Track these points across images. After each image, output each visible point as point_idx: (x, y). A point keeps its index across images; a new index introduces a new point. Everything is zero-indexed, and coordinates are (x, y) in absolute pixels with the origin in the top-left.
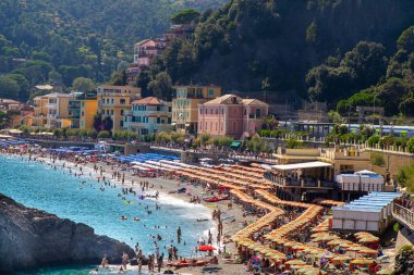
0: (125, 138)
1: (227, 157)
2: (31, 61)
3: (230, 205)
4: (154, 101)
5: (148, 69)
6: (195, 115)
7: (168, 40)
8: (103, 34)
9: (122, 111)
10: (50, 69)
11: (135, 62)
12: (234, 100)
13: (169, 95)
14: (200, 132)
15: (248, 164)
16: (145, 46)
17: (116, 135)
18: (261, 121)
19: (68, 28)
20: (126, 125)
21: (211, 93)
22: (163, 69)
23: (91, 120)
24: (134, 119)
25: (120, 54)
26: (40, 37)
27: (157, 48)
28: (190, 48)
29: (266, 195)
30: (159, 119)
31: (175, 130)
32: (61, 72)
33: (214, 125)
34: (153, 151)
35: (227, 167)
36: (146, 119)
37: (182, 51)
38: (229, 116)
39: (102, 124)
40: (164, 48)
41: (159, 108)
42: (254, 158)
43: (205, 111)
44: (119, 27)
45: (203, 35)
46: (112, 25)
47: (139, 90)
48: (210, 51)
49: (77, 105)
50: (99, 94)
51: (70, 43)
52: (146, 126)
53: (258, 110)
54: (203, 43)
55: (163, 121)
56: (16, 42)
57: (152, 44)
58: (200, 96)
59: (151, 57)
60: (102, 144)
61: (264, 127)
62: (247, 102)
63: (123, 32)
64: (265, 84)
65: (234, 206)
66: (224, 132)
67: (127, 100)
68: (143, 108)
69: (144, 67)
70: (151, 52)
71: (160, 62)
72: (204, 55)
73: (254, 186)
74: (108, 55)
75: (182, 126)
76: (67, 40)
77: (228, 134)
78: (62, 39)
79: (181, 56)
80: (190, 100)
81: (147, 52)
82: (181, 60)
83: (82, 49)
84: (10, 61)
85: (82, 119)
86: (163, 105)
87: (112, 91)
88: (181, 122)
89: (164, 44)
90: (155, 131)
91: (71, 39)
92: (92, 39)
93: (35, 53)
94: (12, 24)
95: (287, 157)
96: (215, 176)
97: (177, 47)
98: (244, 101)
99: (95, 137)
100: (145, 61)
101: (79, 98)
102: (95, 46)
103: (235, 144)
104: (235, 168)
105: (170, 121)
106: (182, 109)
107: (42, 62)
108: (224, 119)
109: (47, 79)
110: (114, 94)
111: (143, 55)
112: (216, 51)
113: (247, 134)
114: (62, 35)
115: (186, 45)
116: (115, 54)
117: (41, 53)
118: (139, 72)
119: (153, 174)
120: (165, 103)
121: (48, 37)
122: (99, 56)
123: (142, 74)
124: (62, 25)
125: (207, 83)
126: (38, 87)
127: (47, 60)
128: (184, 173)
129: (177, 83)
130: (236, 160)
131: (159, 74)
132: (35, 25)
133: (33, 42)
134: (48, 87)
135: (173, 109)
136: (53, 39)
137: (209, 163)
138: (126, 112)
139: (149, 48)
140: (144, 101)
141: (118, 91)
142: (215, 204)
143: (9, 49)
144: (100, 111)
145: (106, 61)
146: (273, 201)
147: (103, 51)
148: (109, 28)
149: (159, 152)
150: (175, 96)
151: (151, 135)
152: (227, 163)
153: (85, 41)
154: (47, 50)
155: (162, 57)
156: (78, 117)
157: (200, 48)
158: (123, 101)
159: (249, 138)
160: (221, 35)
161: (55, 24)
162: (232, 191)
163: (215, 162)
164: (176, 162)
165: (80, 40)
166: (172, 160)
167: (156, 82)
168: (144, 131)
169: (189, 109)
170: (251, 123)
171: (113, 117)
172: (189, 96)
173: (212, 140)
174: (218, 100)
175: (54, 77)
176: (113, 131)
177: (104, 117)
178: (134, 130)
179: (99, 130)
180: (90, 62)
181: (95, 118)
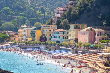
0: (51, 45)
1: (88, 51)
2: (19, 17)
3: (86, 69)
4: (62, 30)
5: (60, 18)
6: (77, 35)
7: (67, 7)
8: (46, 6)
9: (50, 34)
10: (26, 20)
11: (56, 16)
12: (92, 29)
13: (67, 28)
14: (79, 41)
15: (96, 53)
16: (59, 10)
17: (48, 43)
18: (101, 37)
19: (33, 4)
20: (51, 39)
21: (83, 27)
22: (65, 18)
23: (39, 38)
24: (54, 37)
25: (52, 13)
26: (22, 8)
27: (64, 10)
28: (76, 10)
29: (100, 65)
30: (64, 37)
31: (69, 41)
32: (30, 20)
33: (84, 39)
34: (61, 49)
35: (88, 55)
36: (59, 37)
37: (73, 11)
38: (90, 35)
39: (43, 39)
40: (66, 10)
41: (64, 33)
42: (98, 51)
43: (80, 33)
44: (52, 3)
45: (80, 5)
46: (49, 3)
47: (57, 26)
48: (83, 11)
49: (34, 32)
50: (42, 28)
51: (33, 10)
52: (59, 40)
53: (101, 33)
54: (81, 8)
55: (65, 38)
56: (14, 10)
57: (62, 9)
58: (79, 28)
59: (61, 14)
60: (43, 47)
61: (103, 39)
62: (96, 30)
63: (53, 5)
64: (104, 23)
65: (88, 69)
66: (87, 42)
67: (52, 30)
68: (58, 33)
69: (58, 18)
70: (61, 12)
71: (64, 16)
72: (81, 12)
73: (96, 61)
74: (48, 14)
75: (72, 39)
76: (32, 9)
77: (89, 42)
78: (30, 8)
79: (72, 13)
80: (75, 29)
81: (60, 12)
82: (72, 15)
83: (38, 12)
84: (11, 17)
85: (36, 38)
86: (65, 32)
87: (46, 27)
88: (72, 38)
89: (66, 9)
90: (62, 41)
91: (34, 8)
92: (42, 8)
93: (21, 13)
94: (12, 3)
95: (108, 50)
96: (82, 58)
97: (71, 10)
98: (95, 29)
99: (40, 44)
100: (59, 15)
101: (34, 30)
102: (43, 11)
103: (92, 46)
104: (91, 55)
105: (68, 38)
106: (72, 33)
107: (23, 17)
108: (87, 36)
109: (25, 23)
110: (47, 28)
111: (58, 13)
112: (85, 11)
113: (96, 42)
114: (31, 7)
115: (74, 9)
116: (50, 14)
117: (23, 13)
118: (57, 19)
119: (60, 57)
120: (66, 31)
121: (25, 8)
122: (44, 14)
123: (58, 20)
124: (31, 3)
125: (81, 23)
126: (21, 26)
127: (25, 16)
128: (71, 57)
129: (71, 23)
130: (91, 52)
131: (64, 20)
132: (20, 3)
133: (20, 10)
134: (25, 26)
135: (69, 33)
136: (27, 8)
137: (81, 53)
138: (52, 35)
139: (60, 10)
140: (58, 30)
141: (49, 27)
142: (81, 68)
143: (11, 12)
144: (42, 35)
145: (47, 16)
146: (102, 67)
147: (45, 13)
148: (48, 4)
149: (63, 49)
150: (70, 28)
151: (61, 43)
152: (88, 53)
153: (39, 9)
154: (25, 13)
155: (65, 14)
156: (34, 37)
157: (79, 10)
158: (50, 30)
159: (97, 44)
160: (87, 5)
161: (28, 3)
162: (87, 63)
163: (83, 53)
164: (69, 53)
165: (37, 8)
166: (68, 52)
167: (63, 23)
168: (58, 42)
169: (75, 33)
170: (98, 38)
171: (47, 37)
172: (75, 28)
173: (83, 44)
174: (85, 29)
175: (27, 22)
176: (47, 42)
177: (43, 37)
178: (54, 41)
179: (42, 41)
180: (41, 17)
181: (40, 37)
